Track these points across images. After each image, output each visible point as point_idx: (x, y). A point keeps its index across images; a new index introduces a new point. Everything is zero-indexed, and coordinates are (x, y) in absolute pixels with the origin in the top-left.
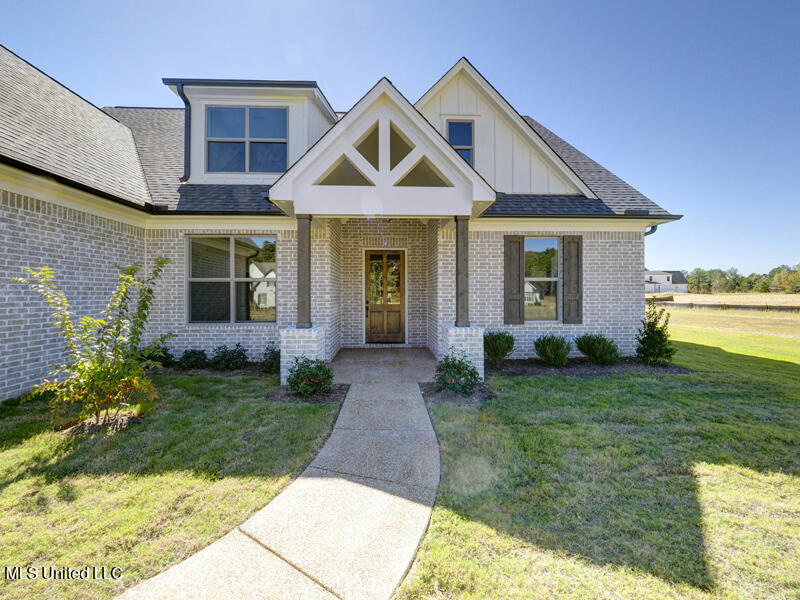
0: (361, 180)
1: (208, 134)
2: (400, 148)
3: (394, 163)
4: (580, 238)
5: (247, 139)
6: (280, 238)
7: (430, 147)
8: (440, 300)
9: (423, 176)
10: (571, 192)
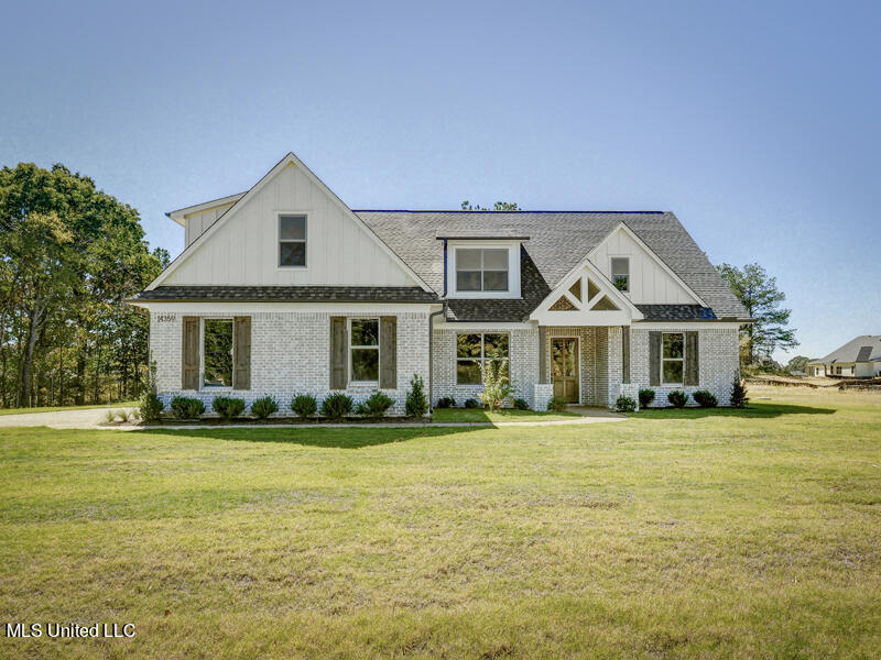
0: (573, 308)
1: (458, 266)
2: (593, 291)
3: (590, 299)
4: (697, 333)
5: (482, 271)
6: (512, 334)
7: (607, 290)
8: (610, 371)
9: (605, 305)
10: (693, 303)
